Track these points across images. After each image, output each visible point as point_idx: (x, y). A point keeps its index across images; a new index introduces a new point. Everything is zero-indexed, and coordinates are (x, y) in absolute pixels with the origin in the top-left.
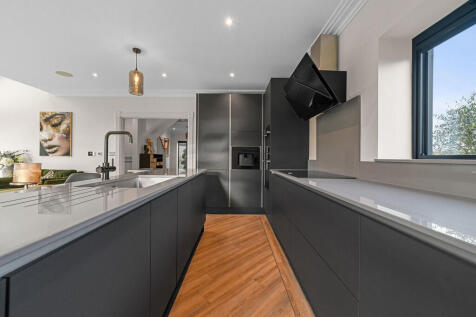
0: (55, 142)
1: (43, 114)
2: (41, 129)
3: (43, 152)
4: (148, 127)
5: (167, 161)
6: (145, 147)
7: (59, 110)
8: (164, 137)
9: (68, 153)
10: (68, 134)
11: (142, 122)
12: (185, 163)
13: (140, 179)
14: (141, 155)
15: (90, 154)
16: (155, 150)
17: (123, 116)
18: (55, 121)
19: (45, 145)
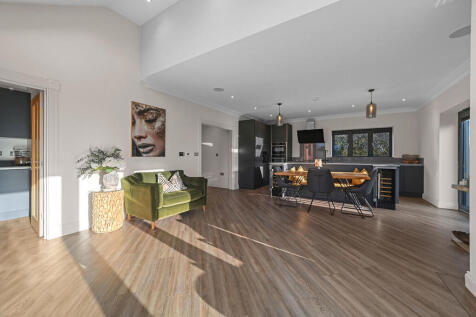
0: (149, 140)
1: (136, 105)
2: (134, 123)
3: (136, 152)
15: (181, 154)
18: (150, 117)
19: (139, 143)
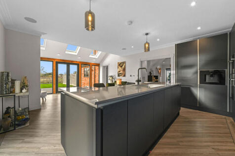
0: (121, 72)
1: (118, 63)
2: (118, 68)
3: (118, 75)
4: (151, 64)
5: (160, 79)
6: (150, 72)
7: (122, 61)
8: (158, 67)
9: (124, 76)
10: (124, 70)
11: (149, 62)
12: (169, 80)
13: (149, 85)
14: (149, 76)
15: (131, 76)
16: (154, 73)
17: (142, 60)
18: (121, 65)
19: (119, 73)
